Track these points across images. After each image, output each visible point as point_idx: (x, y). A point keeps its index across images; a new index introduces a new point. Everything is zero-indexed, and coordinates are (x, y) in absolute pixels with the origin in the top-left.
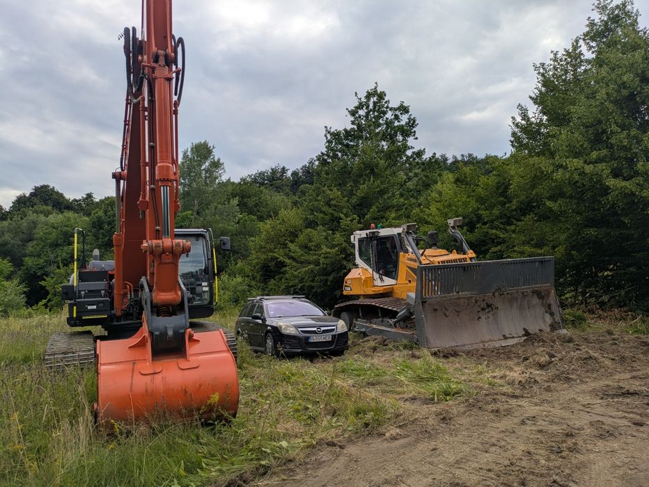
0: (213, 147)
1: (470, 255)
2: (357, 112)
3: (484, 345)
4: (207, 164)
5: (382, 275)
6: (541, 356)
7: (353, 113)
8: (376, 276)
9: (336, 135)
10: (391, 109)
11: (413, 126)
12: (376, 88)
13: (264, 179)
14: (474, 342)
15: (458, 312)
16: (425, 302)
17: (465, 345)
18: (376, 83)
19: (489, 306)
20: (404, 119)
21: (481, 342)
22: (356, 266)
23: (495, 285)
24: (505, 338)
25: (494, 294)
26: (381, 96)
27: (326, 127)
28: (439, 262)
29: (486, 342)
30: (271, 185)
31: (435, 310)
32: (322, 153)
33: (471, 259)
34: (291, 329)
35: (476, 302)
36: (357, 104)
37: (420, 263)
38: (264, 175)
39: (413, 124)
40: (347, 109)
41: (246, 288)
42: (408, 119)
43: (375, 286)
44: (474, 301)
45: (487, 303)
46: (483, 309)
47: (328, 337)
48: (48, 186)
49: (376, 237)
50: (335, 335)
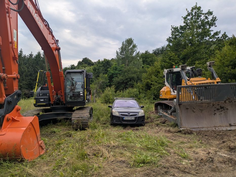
0: (133, 40)
1: (217, 81)
2: (187, 18)
3: (215, 129)
4: (131, 46)
5: (174, 89)
6: (233, 142)
7: (185, 18)
8: (172, 90)
9: (176, 29)
10: (203, 14)
11: (214, 21)
12: (196, 5)
13: (159, 51)
14: (209, 127)
15: (202, 110)
16: (181, 104)
17: (203, 128)
18: (196, 3)
19: (222, 108)
20: (210, 18)
21: (214, 127)
22: (166, 86)
23: (226, 97)
24: (231, 125)
25: (225, 102)
26: (199, 8)
27: (172, 26)
28: (197, 84)
29: (217, 127)
30: (162, 53)
31: (187, 109)
32: (169, 37)
33: (217, 82)
34: (117, 113)
35: (213, 105)
36: (187, 14)
37: (187, 85)
38: (159, 49)
39: (214, 20)
40: (182, 17)
41: (138, 93)
42: (213, 18)
43: (171, 95)
44: (212, 105)
45: (220, 106)
46: (218, 109)
47: (133, 118)
48: (87, 58)
49: (172, 72)
50: (137, 117)
